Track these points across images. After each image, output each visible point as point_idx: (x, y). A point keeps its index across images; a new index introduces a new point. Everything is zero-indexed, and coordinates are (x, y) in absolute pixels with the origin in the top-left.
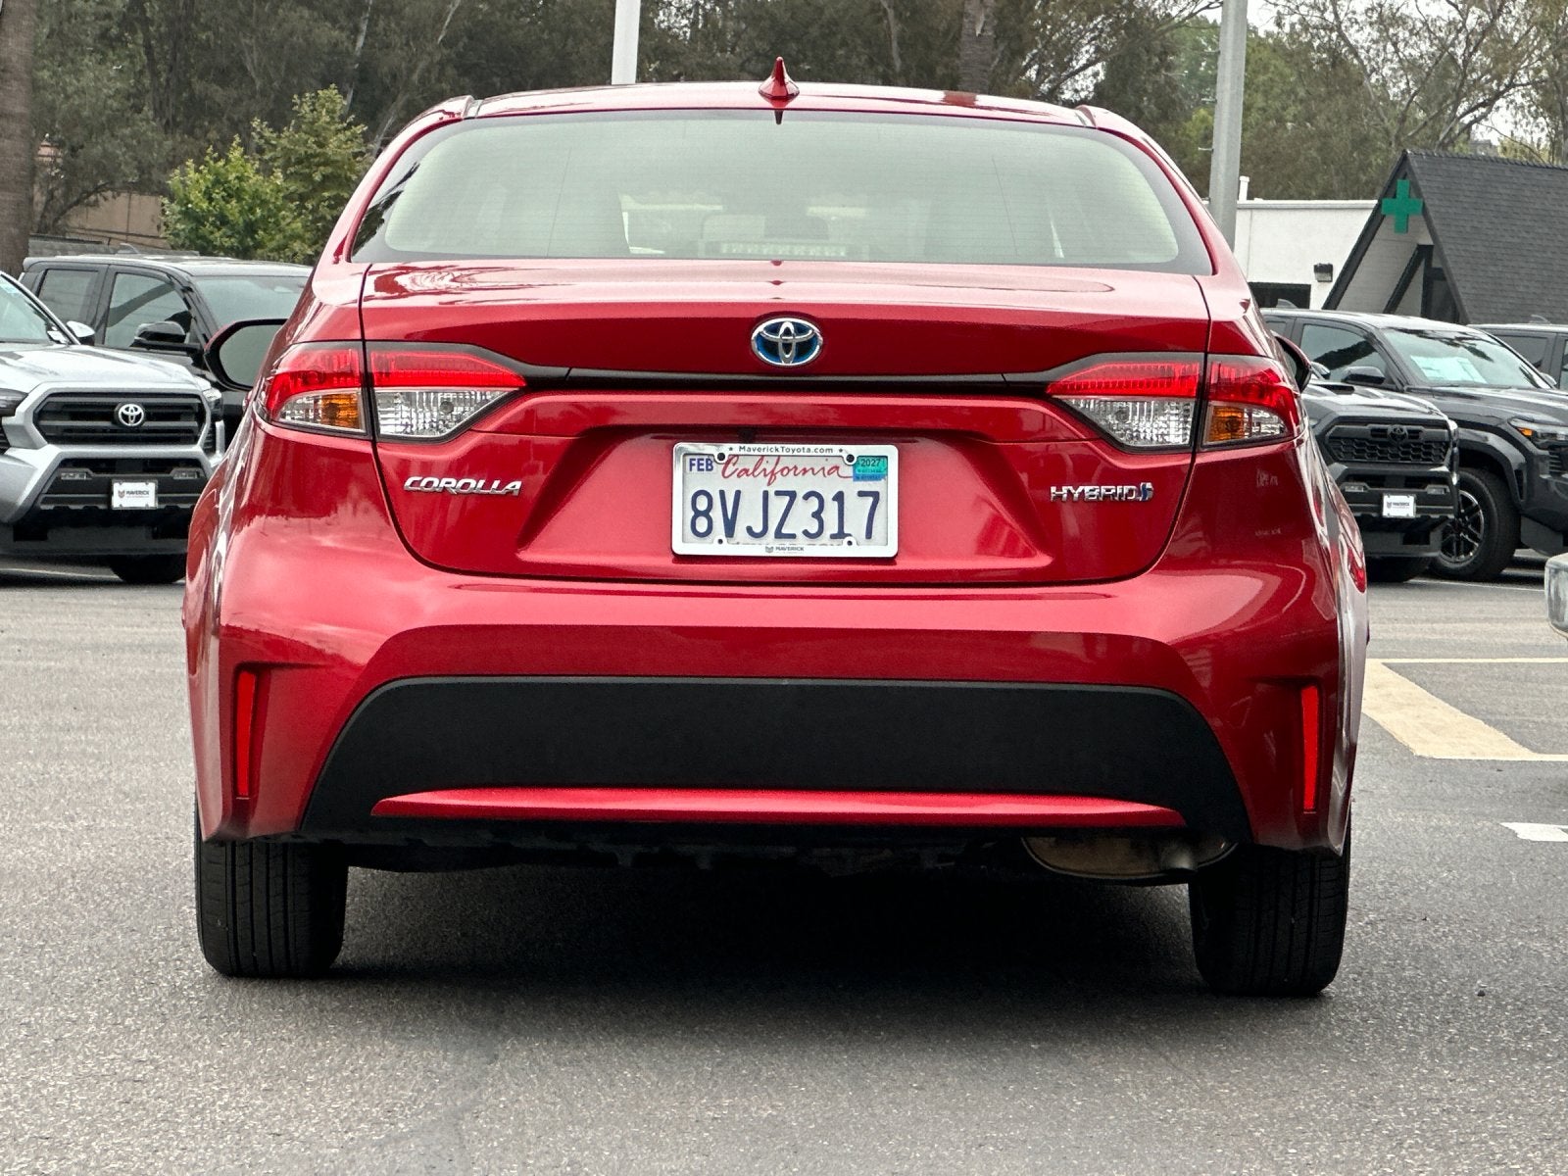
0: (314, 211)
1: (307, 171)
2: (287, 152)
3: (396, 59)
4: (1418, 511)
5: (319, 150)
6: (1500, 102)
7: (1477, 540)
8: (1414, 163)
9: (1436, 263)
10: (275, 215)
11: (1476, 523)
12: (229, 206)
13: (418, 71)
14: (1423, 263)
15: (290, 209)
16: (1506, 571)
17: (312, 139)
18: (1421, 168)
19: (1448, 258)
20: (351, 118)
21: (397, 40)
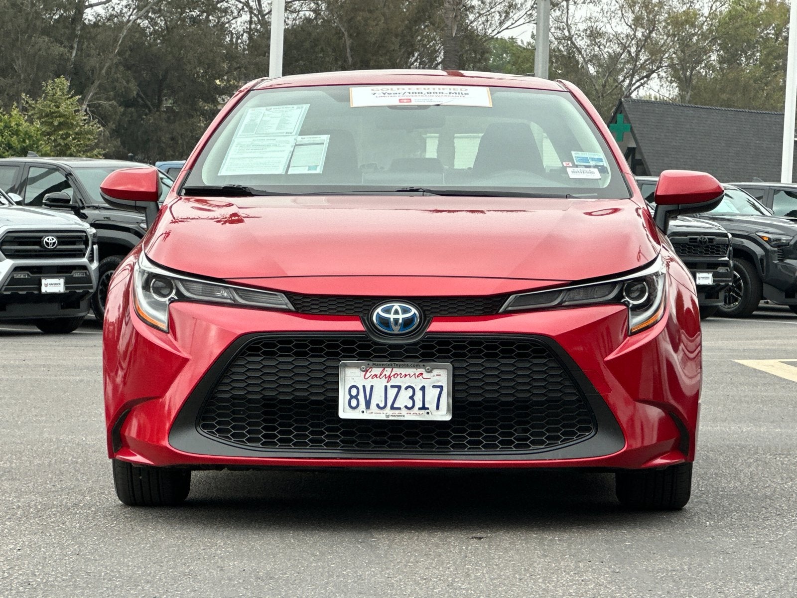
0: (55, 140)
1: (51, 120)
2: (41, 111)
3: (93, 62)
4: (714, 281)
5: (57, 110)
6: (654, 75)
7: (740, 296)
8: (625, 106)
9: (638, 157)
10: (37, 144)
11: (739, 287)
12: (13, 139)
13: (105, 68)
14: (631, 157)
15: (44, 140)
16: (755, 313)
17: (53, 104)
18: (629, 108)
19: (644, 154)
20: (73, 92)
21: (93, 52)
